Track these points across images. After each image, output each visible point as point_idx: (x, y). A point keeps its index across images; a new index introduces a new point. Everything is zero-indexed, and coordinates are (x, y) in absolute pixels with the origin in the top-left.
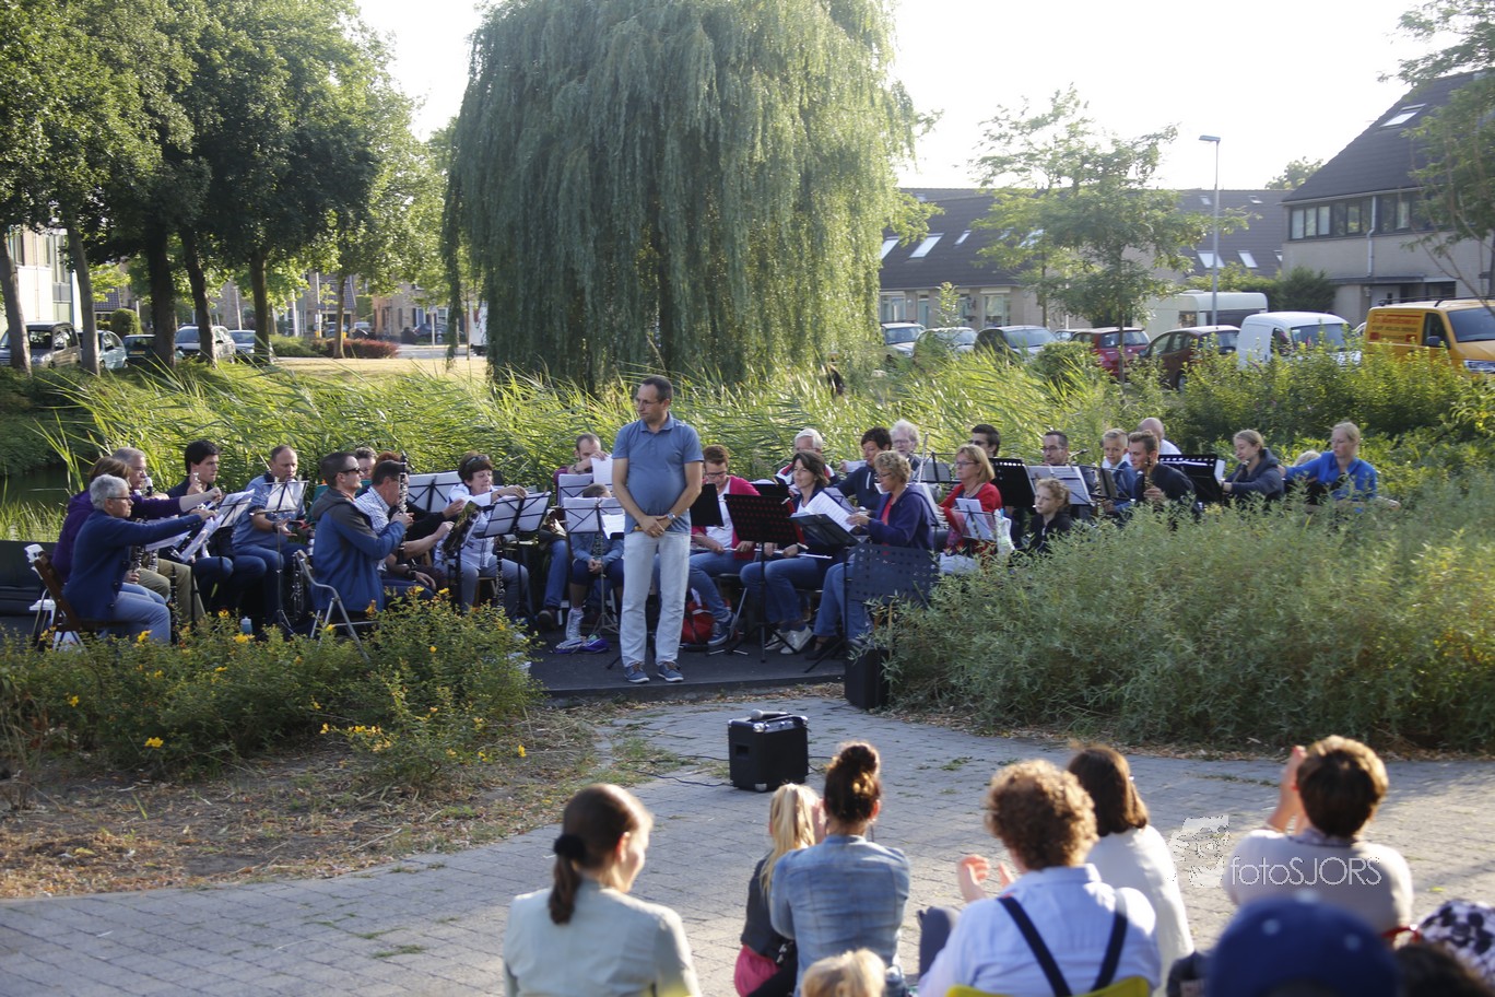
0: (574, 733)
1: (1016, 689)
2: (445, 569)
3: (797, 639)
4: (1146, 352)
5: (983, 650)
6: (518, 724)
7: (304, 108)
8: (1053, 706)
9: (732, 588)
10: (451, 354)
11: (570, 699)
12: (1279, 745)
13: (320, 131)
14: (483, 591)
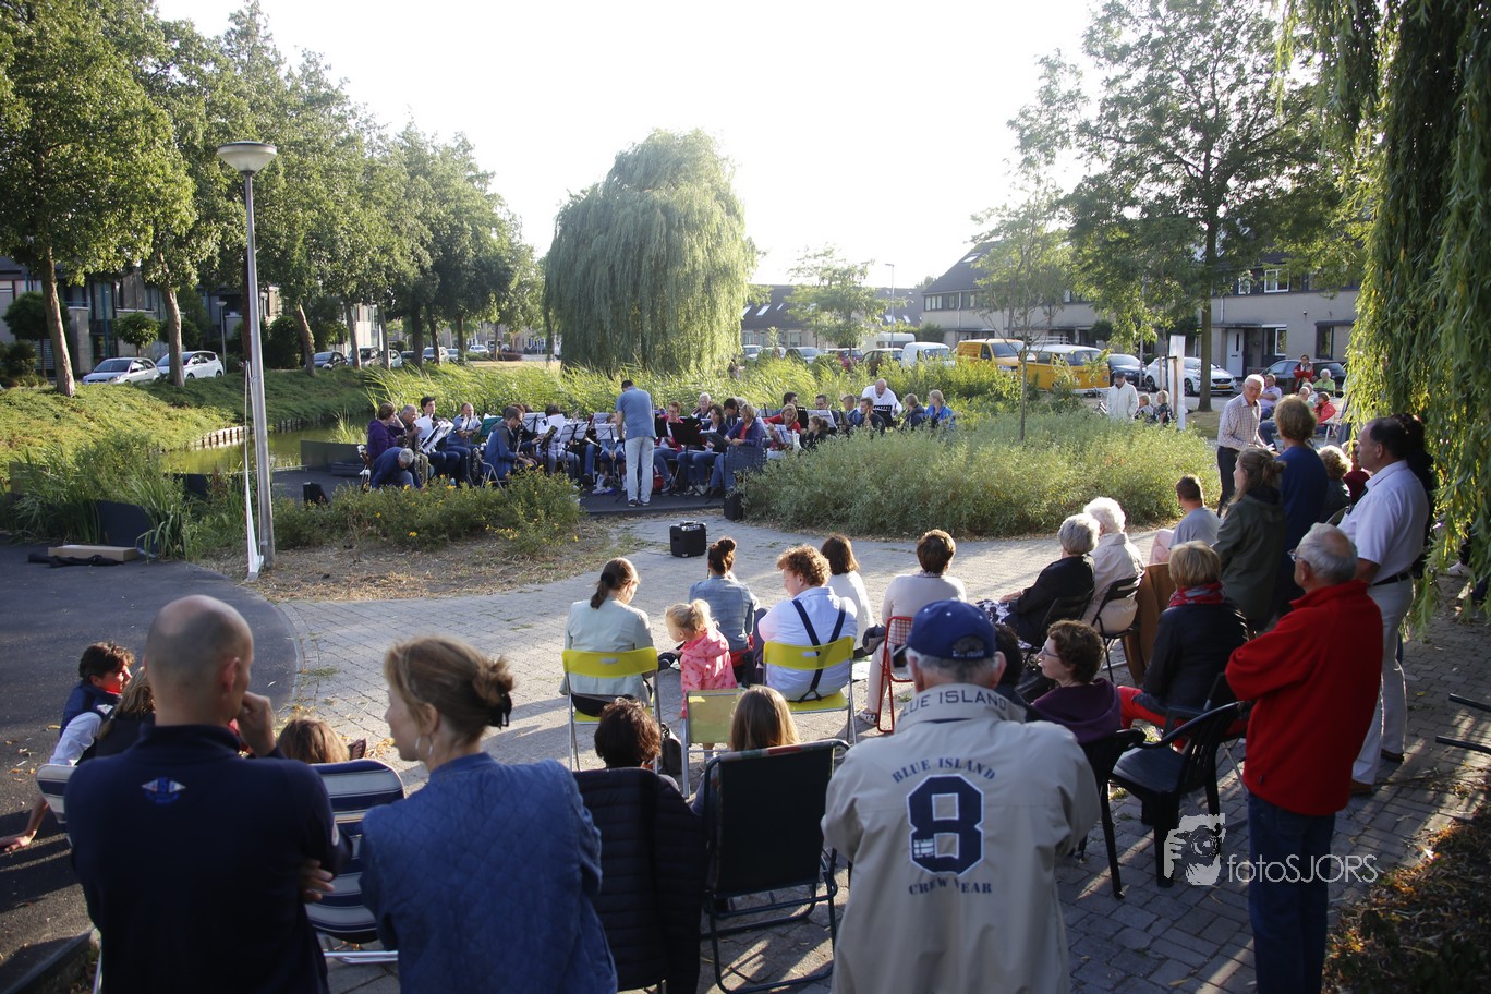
0: (600, 531)
1: (801, 511)
2: (541, 456)
3: (702, 489)
4: (861, 359)
5: (786, 493)
6: (575, 527)
7: (480, 250)
8: (818, 519)
9: (673, 466)
10: (548, 359)
11: (599, 516)
12: (916, 535)
13: (488, 259)
14: (559, 467)
